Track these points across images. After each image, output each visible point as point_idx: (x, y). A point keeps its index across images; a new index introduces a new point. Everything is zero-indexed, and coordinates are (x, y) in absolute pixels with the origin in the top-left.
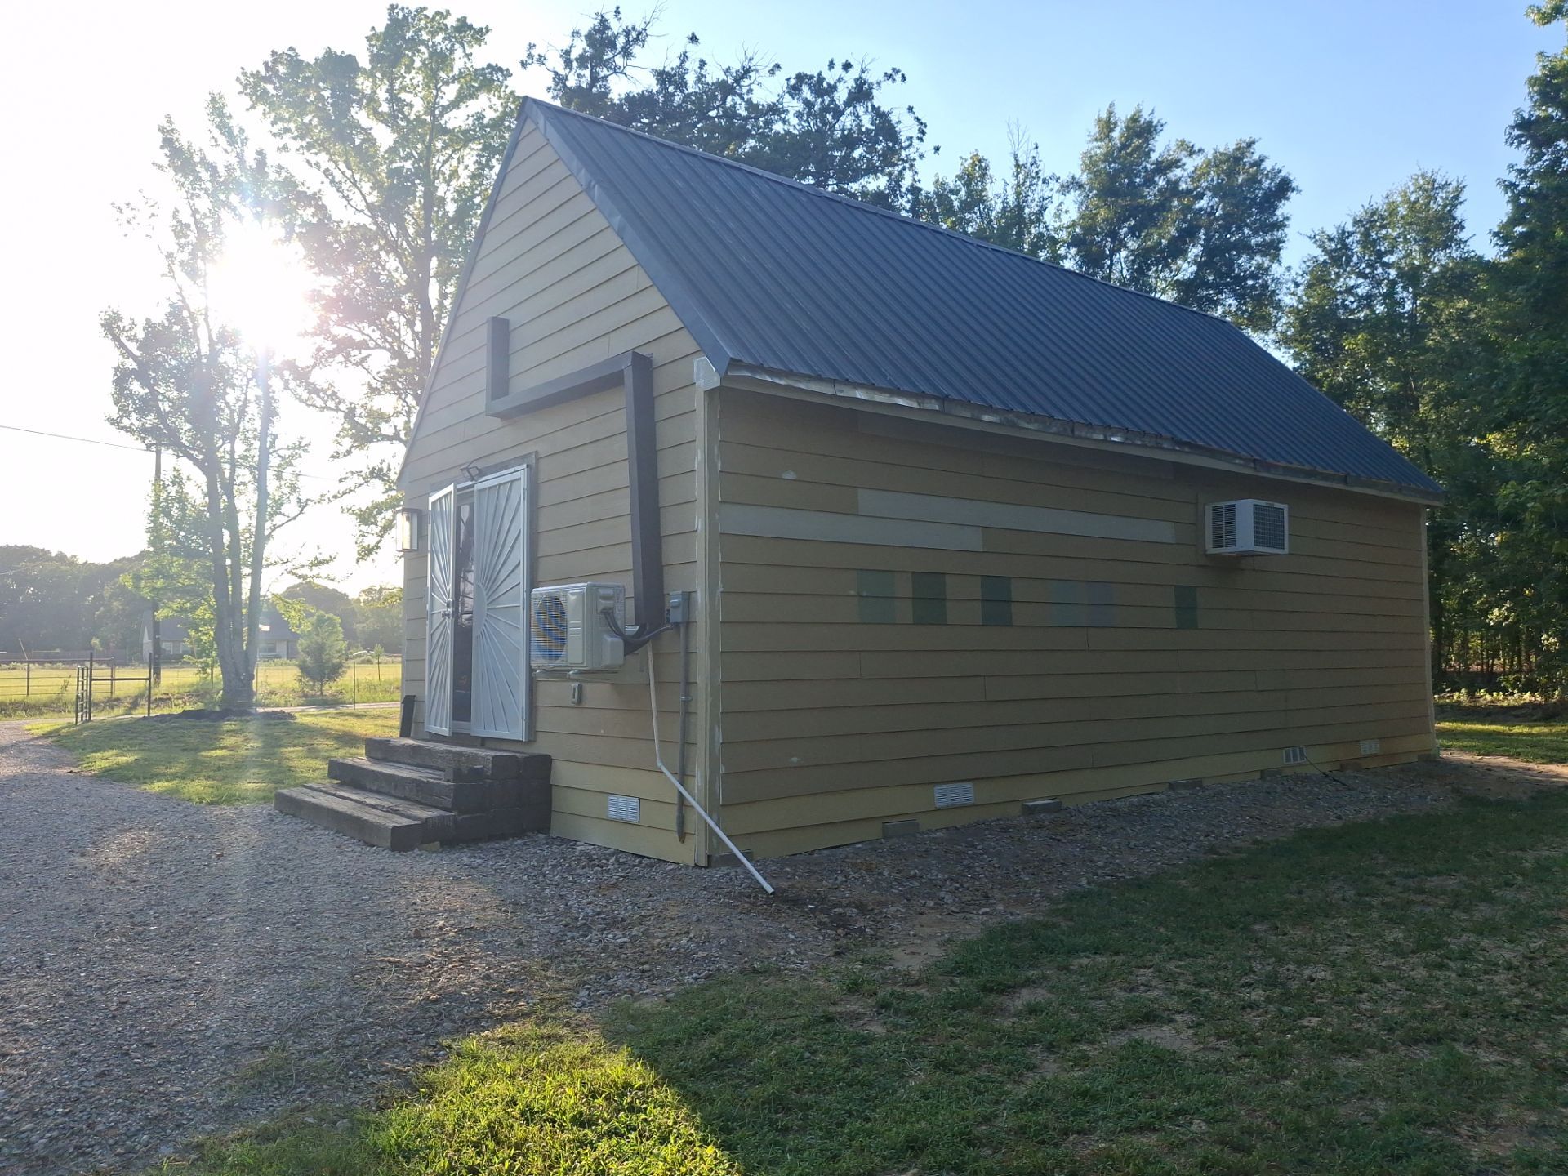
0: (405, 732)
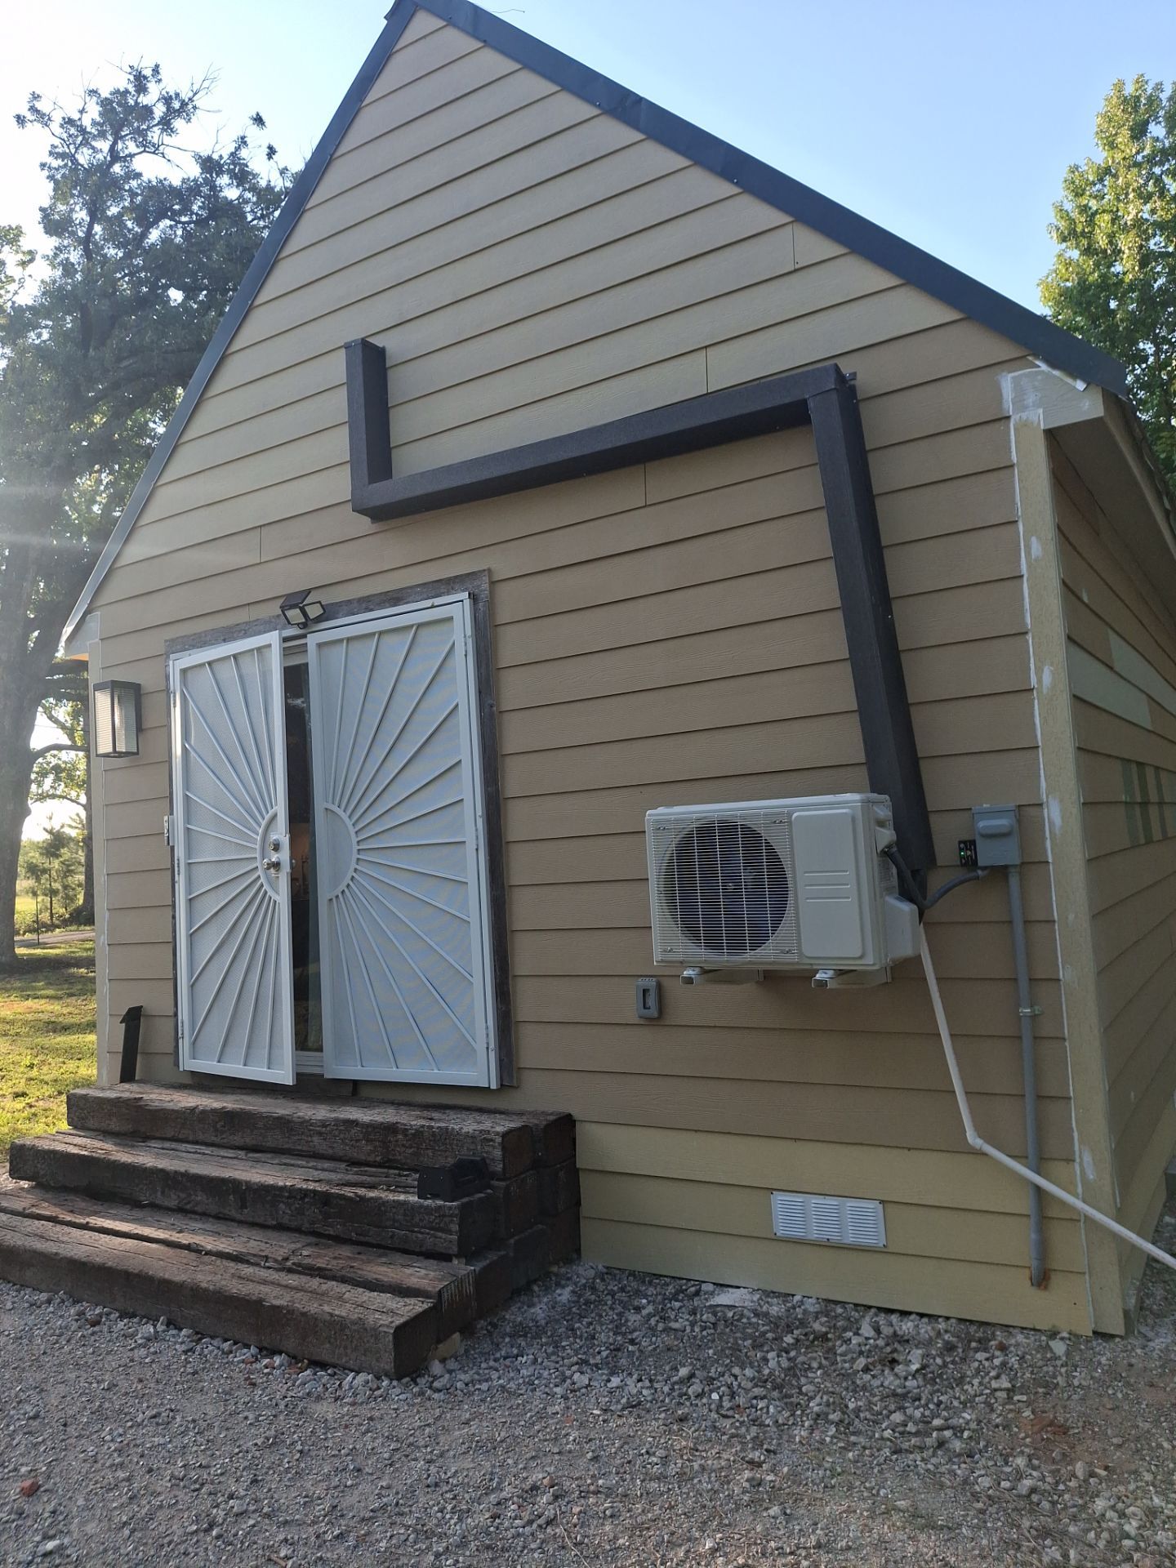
0: (127, 1075)
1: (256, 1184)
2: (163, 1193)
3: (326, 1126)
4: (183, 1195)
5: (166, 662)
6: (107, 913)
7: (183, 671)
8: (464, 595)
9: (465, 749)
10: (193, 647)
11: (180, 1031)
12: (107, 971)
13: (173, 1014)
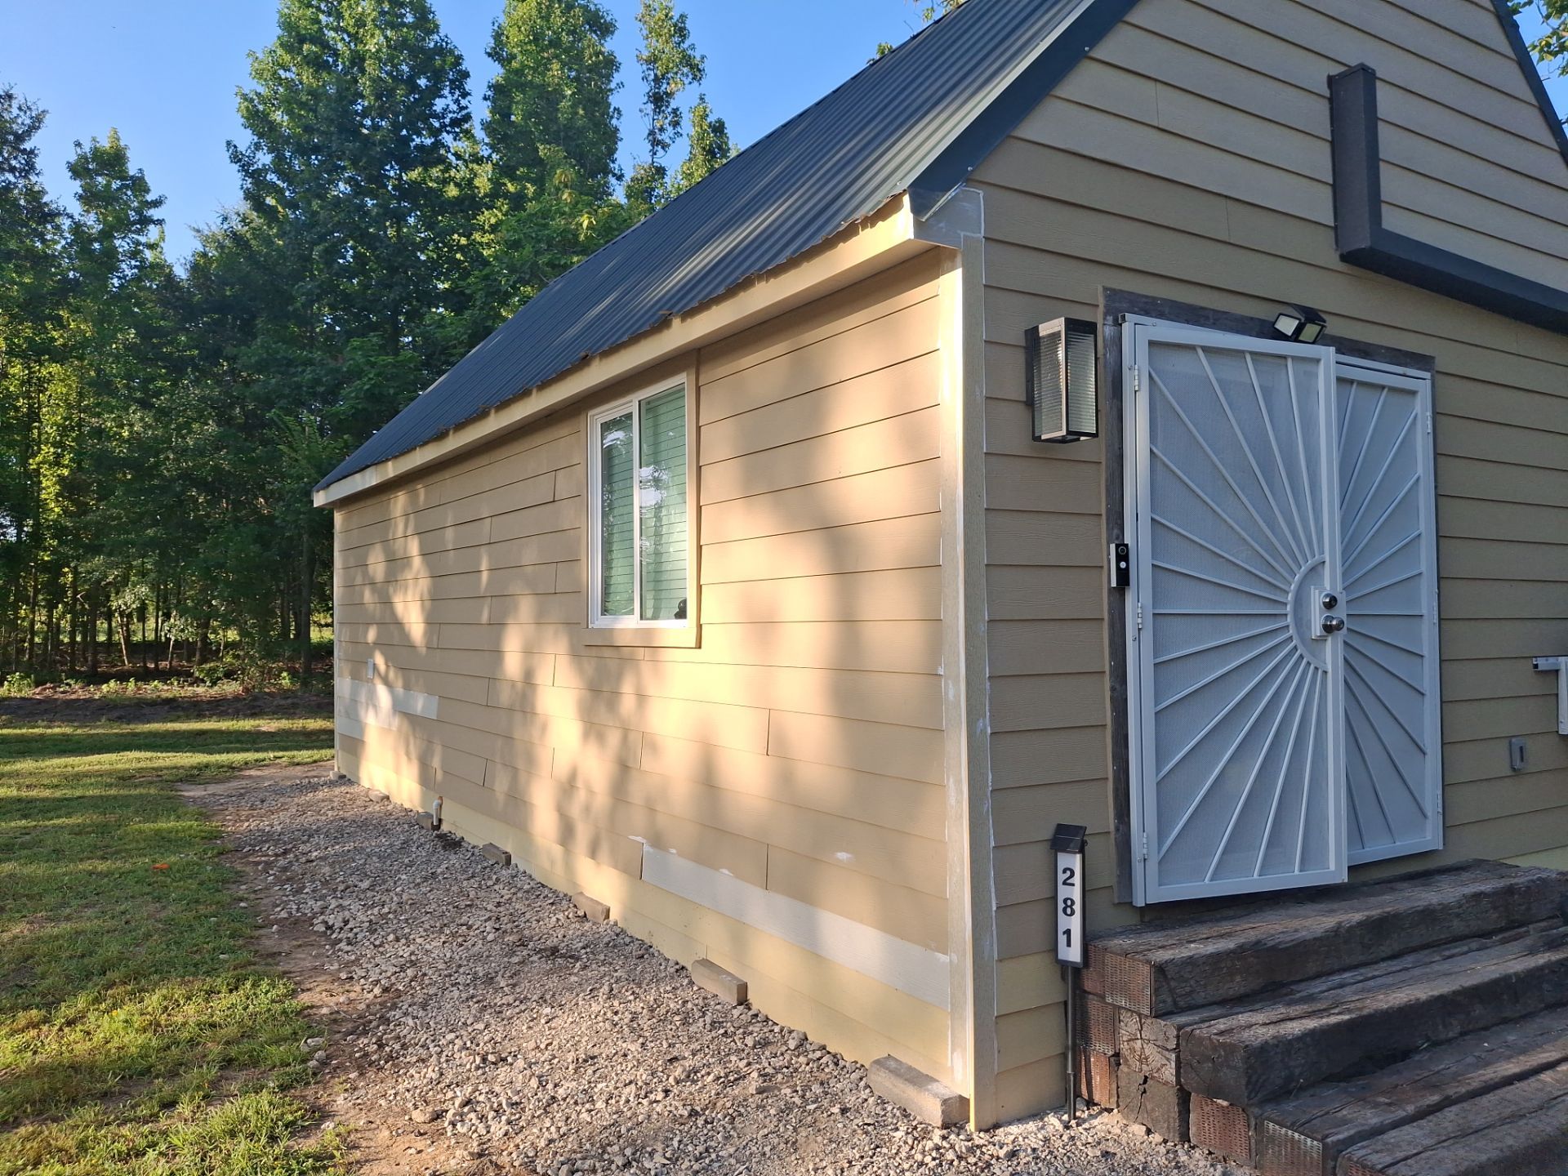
2: (1442, 1023)
3: (1461, 906)
5: (1105, 319)
6: (988, 684)
7: (1152, 343)
8: (1427, 375)
9: (1425, 523)
10: (1147, 313)
11: (1138, 851)
12: (990, 777)
13: (1112, 828)
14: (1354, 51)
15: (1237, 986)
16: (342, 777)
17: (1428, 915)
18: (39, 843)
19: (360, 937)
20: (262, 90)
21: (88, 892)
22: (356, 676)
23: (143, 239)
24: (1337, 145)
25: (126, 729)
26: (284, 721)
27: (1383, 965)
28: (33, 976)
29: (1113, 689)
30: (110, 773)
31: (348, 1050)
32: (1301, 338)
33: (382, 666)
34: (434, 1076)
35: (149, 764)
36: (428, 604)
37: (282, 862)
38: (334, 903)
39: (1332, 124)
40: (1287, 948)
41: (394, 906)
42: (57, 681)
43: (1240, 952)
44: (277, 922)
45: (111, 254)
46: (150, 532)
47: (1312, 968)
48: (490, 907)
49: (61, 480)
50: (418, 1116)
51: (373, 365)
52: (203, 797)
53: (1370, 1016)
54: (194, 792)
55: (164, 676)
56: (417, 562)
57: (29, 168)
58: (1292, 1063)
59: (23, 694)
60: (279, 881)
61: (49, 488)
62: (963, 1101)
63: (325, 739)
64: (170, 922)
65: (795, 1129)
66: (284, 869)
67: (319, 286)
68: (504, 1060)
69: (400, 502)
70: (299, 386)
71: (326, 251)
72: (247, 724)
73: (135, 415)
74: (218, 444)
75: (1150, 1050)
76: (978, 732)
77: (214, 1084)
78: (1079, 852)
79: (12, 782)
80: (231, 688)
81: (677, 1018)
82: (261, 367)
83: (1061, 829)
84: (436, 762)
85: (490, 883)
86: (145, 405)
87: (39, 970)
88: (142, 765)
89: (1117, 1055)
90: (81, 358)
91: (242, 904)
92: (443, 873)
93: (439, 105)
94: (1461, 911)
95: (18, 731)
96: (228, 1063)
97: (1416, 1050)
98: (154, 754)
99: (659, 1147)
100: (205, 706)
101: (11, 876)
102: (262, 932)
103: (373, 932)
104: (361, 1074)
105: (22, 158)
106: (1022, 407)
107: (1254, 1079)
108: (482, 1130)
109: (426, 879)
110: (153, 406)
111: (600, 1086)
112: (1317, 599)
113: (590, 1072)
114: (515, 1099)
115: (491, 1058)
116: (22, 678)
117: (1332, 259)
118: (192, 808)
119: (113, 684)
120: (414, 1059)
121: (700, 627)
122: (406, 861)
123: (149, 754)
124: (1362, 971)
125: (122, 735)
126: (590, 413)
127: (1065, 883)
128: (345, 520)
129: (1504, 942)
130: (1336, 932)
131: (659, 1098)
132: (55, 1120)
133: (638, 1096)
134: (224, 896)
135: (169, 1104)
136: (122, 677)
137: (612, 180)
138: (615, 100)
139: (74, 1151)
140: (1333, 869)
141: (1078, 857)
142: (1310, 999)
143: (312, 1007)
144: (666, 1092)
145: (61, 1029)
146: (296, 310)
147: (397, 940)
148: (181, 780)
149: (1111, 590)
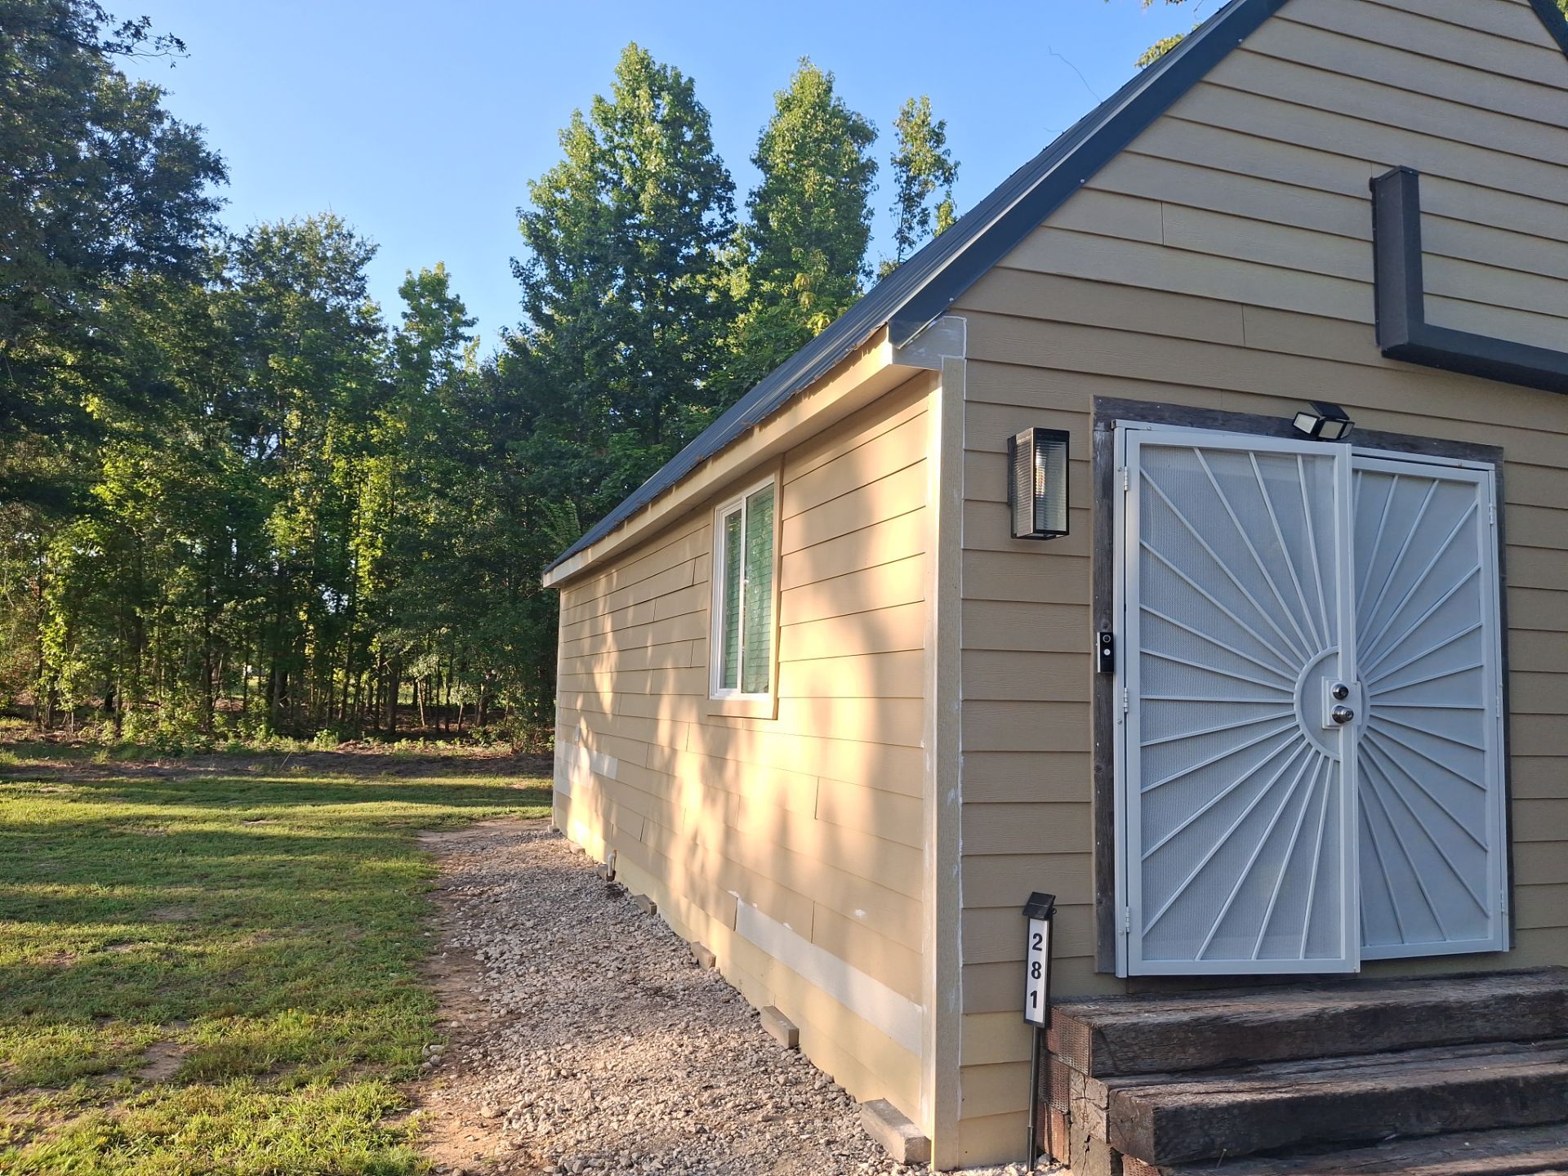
1: (1533, 1077)
2: (1418, 1117)
3: (1487, 1007)
4: (1445, 1114)
5: (1095, 425)
6: (961, 759)
7: (1143, 446)
8: (1491, 466)
9: (1487, 614)
10: (1143, 418)
11: (1121, 924)
12: (961, 844)
13: (1094, 901)
14: (1400, 152)
15: (1191, 1057)
16: (556, 830)
17: (1442, 1011)
18: (289, 874)
19: (509, 967)
20: (541, 212)
21: (308, 918)
22: (568, 739)
23: (453, 352)
24: (1379, 246)
25: (400, 781)
26: (535, 780)
27: (1378, 1056)
28: (243, 978)
29: (1098, 769)
30: (366, 819)
31: (459, 1057)
32: (1321, 435)
33: (585, 732)
34: (514, 1083)
35: (403, 813)
36: (615, 675)
37: (475, 901)
38: (499, 937)
39: (1374, 225)
40: (1253, 1027)
41: (546, 943)
42: (358, 738)
43: (1196, 1025)
44: (449, 951)
45: (426, 362)
46: (441, 608)
47: (1284, 1050)
48: (623, 949)
49: (375, 559)
50: (486, 1112)
51: (629, 457)
52: (436, 843)
53: (1317, 1097)
54: (431, 838)
55: (448, 736)
56: (610, 637)
57: (360, 292)
58: (1213, 1132)
59: (329, 749)
60: (466, 917)
61: (363, 565)
62: (927, 1141)
63: (544, 797)
64: (361, 943)
65: (780, 1153)
66: (474, 907)
67: (590, 386)
68: (574, 1075)
69: (602, 584)
70: (568, 477)
71: (598, 354)
72: (501, 782)
73: (433, 503)
74: (500, 527)
75: (1091, 1108)
76: (949, 800)
77: (343, 1073)
78: (1045, 919)
79: (287, 823)
80: (503, 749)
81: (731, 1054)
82: (538, 459)
83: (1037, 898)
84: (613, 821)
85: (632, 929)
86: (441, 494)
87: (248, 974)
88: (397, 813)
89: (1069, 1113)
90: (395, 453)
91: (427, 934)
92: (597, 918)
93: (706, 217)
94: (1486, 1011)
95: (310, 780)
96: (361, 1059)
97: (1380, 1140)
98: (410, 805)
99: (660, 1154)
100: (476, 765)
101: (257, 899)
102: (434, 958)
103: (520, 963)
104: (460, 1076)
105: (354, 283)
106: (1004, 507)
107: (1165, 1140)
108: (530, 1129)
109: (580, 922)
110: (447, 495)
111: (637, 1102)
112: (1328, 689)
113: (635, 1090)
114: (568, 1106)
115: (564, 1072)
116: (329, 735)
117: (1374, 355)
118: (423, 851)
119: (404, 743)
120: (505, 1068)
121: (777, 700)
122: (572, 905)
123: (405, 804)
124: (1348, 1059)
125: (394, 787)
126: (718, 507)
127: (1034, 948)
128: (568, 600)
129: (1541, 1049)
130: (1319, 1017)
131: (680, 1116)
132: (217, 1085)
133: (663, 1113)
134: (414, 927)
135: (301, 1085)
136: (413, 737)
137: (861, 277)
138: (871, 202)
139: (221, 1108)
140: (1345, 958)
141: (1046, 923)
142: (1273, 1077)
143: (446, 1021)
144: (688, 1112)
145: (247, 1021)
146: (569, 407)
147: (538, 972)
148: (424, 828)
149: (1096, 674)
